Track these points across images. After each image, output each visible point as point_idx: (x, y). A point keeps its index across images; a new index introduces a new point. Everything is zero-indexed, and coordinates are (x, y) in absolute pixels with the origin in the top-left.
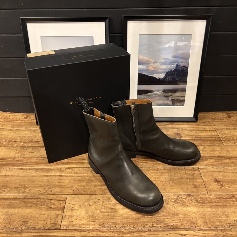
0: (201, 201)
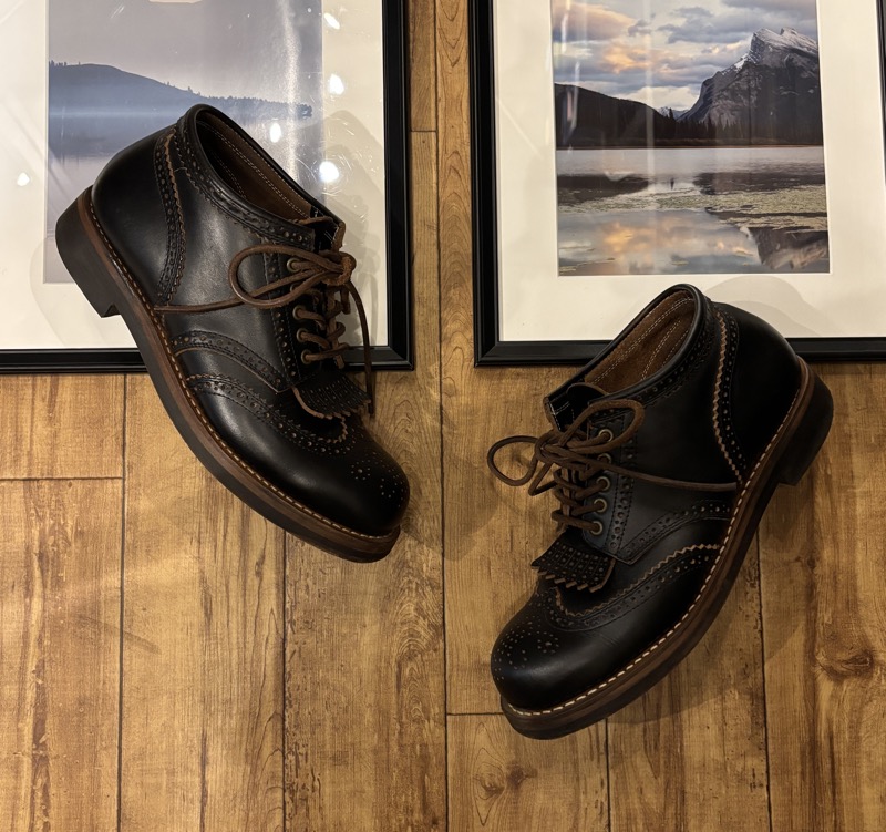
0: (407, 672)
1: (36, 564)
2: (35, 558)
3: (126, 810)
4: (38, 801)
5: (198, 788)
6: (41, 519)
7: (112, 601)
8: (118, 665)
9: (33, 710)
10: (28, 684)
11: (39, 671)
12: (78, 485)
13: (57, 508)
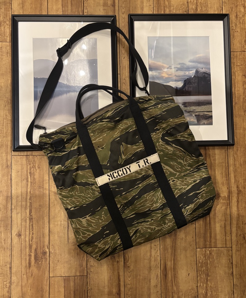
1: (29, 175)
2: (29, 173)
3: (51, 230)
4: (31, 228)
5: (67, 225)
6: (30, 164)
7: (47, 183)
8: (48, 197)
9: (29, 208)
10: (28, 202)
11: (30, 199)
12: (38, 157)
13: (33, 162)
